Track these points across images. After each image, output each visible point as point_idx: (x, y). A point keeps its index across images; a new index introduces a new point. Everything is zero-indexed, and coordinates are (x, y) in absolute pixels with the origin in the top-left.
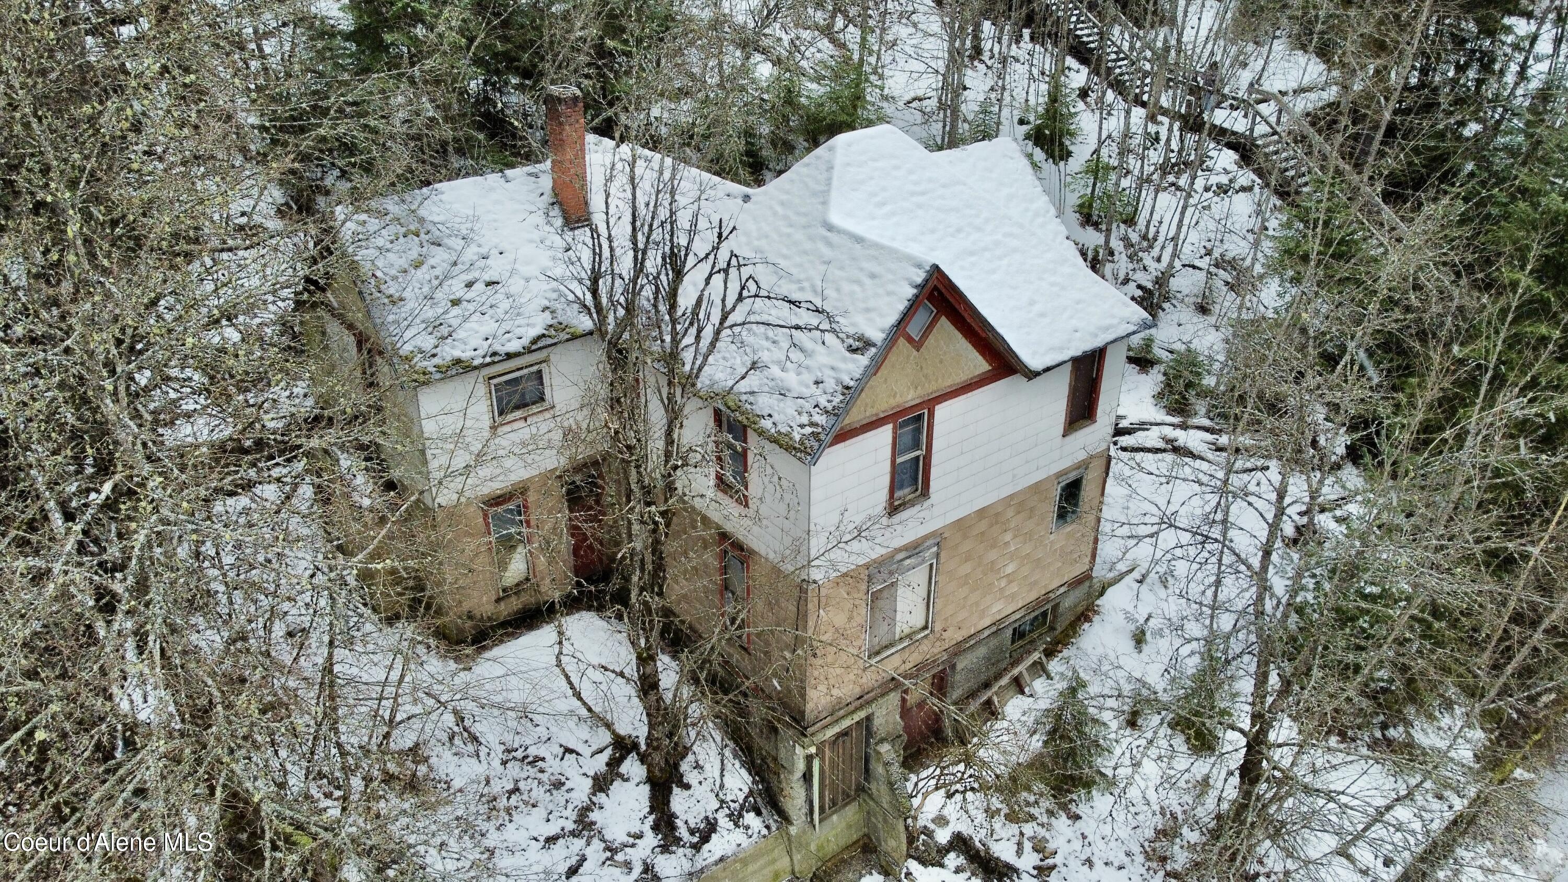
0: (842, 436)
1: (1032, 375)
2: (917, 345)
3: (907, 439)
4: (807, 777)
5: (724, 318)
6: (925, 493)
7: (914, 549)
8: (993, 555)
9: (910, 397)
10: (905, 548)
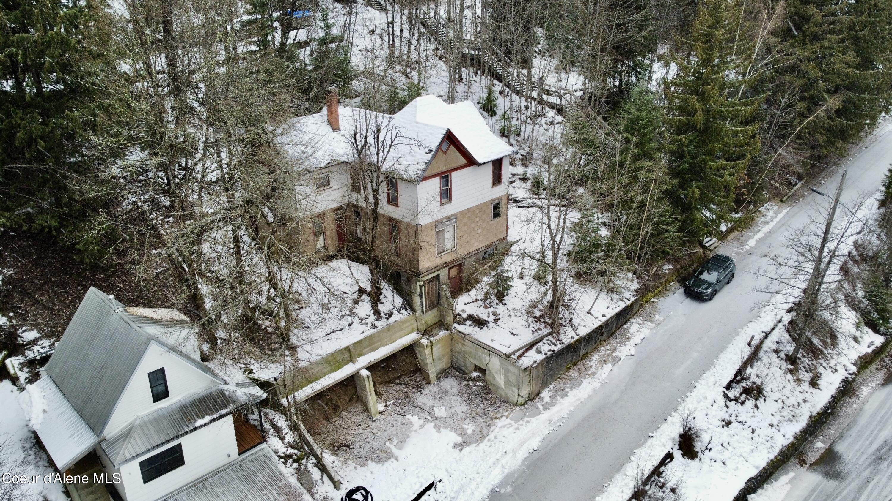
0: (425, 179)
1: (479, 165)
2: (445, 153)
3: (444, 183)
4: (421, 295)
5: (392, 142)
6: (450, 200)
7: (449, 218)
8: (473, 225)
9: (444, 169)
10: (446, 218)
